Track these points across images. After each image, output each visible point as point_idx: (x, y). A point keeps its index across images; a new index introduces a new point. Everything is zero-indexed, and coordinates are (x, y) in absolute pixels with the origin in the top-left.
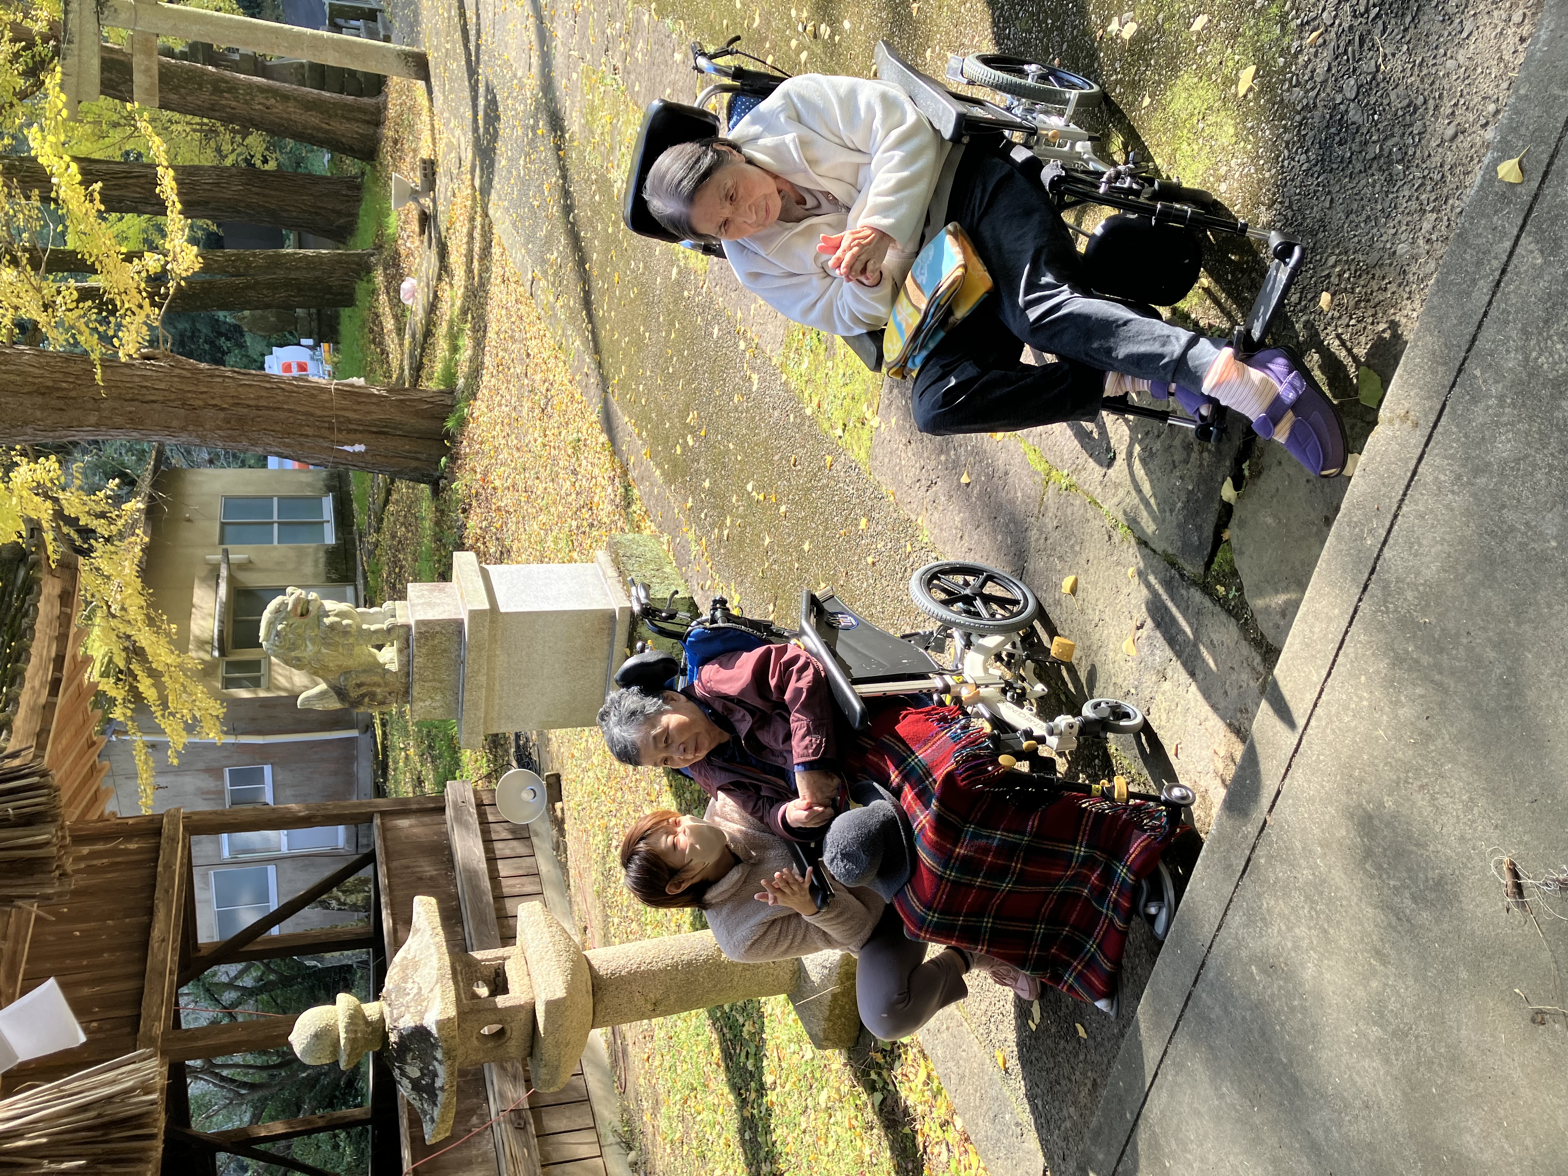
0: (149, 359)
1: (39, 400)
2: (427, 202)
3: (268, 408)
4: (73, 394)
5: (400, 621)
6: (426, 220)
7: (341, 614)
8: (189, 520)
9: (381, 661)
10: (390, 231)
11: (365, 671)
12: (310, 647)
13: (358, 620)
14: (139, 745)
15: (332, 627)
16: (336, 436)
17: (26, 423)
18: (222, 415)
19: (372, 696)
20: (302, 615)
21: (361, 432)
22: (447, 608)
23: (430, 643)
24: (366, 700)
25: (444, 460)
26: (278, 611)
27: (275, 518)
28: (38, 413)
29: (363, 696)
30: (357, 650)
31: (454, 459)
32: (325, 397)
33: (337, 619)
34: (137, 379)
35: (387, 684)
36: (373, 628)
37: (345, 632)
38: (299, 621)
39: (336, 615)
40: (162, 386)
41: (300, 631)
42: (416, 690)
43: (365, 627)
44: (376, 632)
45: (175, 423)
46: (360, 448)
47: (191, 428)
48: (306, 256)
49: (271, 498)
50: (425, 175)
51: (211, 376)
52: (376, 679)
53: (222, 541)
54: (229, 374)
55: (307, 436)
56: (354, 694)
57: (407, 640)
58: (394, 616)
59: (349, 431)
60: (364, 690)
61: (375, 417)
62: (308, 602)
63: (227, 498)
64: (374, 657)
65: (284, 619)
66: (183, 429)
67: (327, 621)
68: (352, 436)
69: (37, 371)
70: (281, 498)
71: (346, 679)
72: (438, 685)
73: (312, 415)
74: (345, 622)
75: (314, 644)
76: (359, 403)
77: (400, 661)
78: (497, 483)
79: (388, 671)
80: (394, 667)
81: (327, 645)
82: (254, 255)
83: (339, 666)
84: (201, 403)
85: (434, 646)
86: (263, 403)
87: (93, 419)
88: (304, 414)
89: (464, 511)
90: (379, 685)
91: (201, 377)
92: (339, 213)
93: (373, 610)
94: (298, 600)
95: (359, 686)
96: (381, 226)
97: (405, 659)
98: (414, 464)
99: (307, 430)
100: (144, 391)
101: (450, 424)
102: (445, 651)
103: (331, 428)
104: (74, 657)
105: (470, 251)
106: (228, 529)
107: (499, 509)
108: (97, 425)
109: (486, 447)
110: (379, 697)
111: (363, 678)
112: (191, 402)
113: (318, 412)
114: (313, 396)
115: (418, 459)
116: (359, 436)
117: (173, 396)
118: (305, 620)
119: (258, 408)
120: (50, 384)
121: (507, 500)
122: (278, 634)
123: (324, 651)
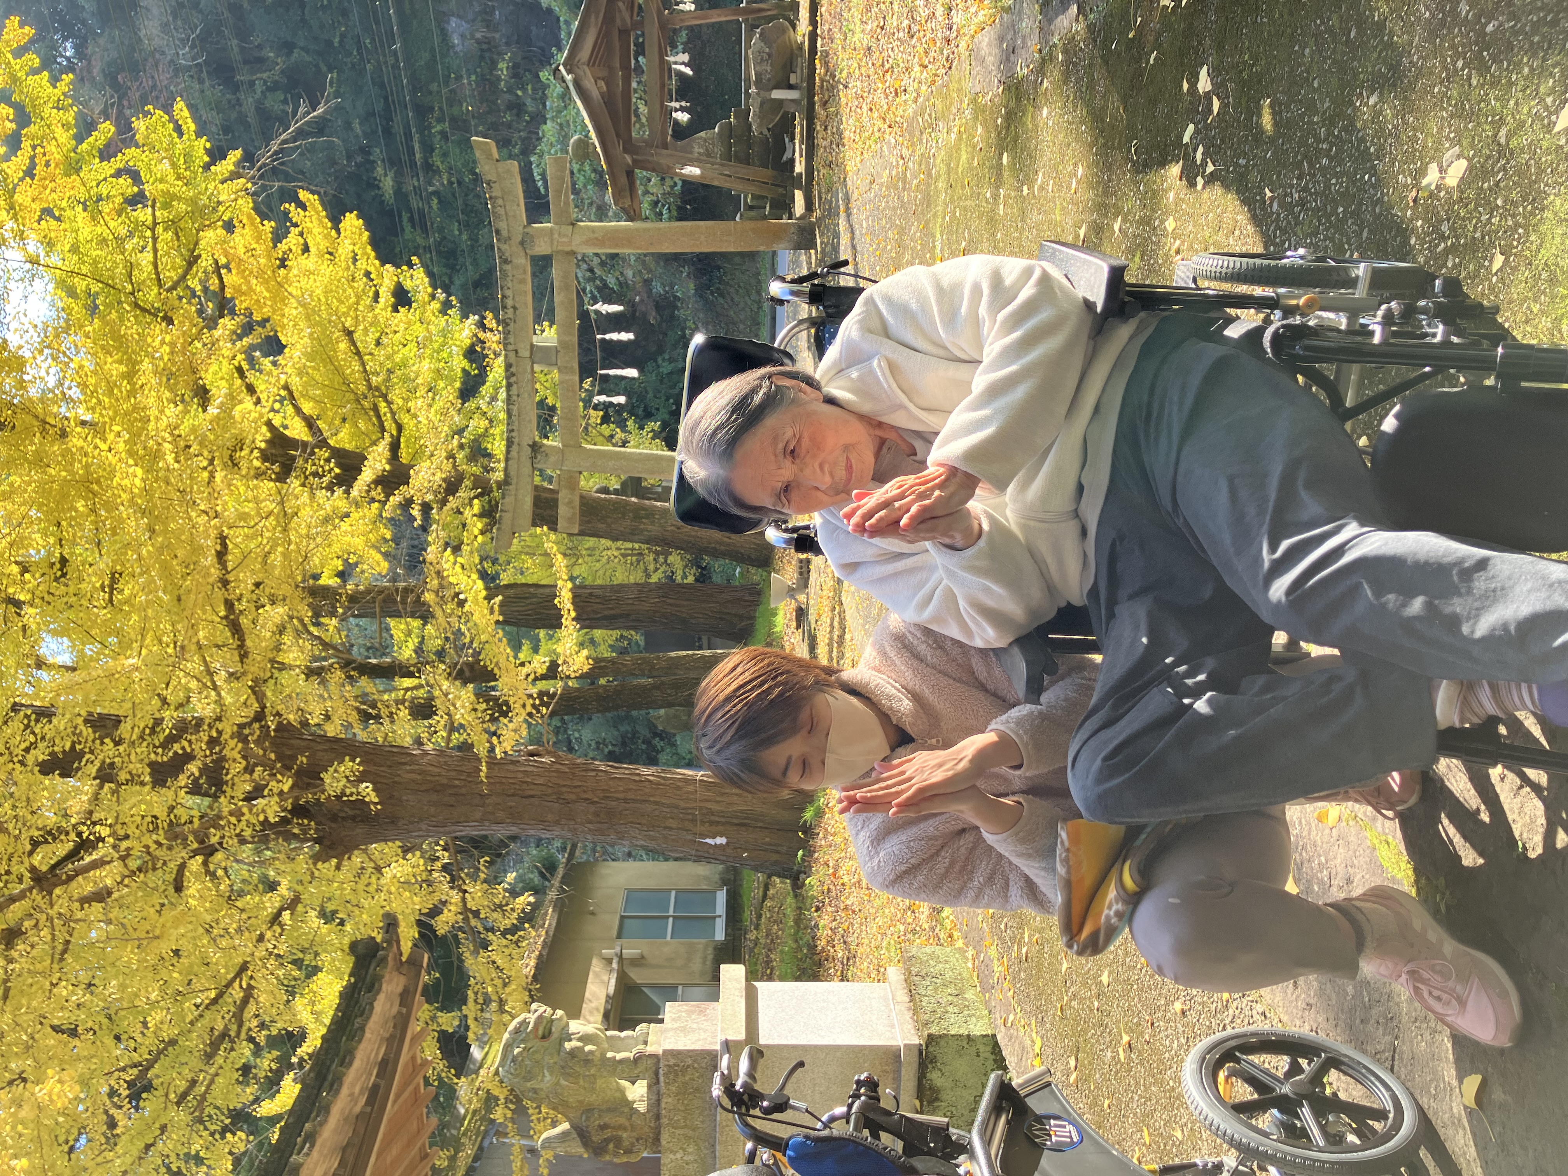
0: (533, 755)
1: (434, 797)
2: (802, 598)
3: (635, 801)
4: (463, 791)
5: (650, 1049)
6: (801, 614)
7: (586, 1039)
8: (593, 913)
9: (630, 1097)
10: (777, 629)
11: (609, 1110)
12: (548, 1077)
13: (606, 1045)
14: (516, 1150)
15: (573, 1053)
16: (699, 828)
17: (421, 820)
18: (592, 809)
19: (618, 1141)
20: (544, 1037)
21: (723, 824)
22: (703, 1035)
23: (680, 1079)
24: (611, 1146)
25: (800, 853)
26: (517, 1031)
27: (671, 913)
28: (433, 809)
29: (607, 1141)
30: (600, 1083)
31: (810, 852)
32: (690, 788)
33: (580, 1044)
34: (520, 775)
35: (633, 1128)
36: (619, 1056)
37: (587, 1060)
38: (538, 1044)
39: (579, 1039)
40: (541, 781)
41: (537, 1056)
42: (665, 1138)
43: (610, 1055)
44: (622, 1061)
45: (549, 817)
46: (721, 840)
47: (563, 822)
48: (703, 657)
49: (669, 891)
50: (801, 574)
51: (586, 770)
52: (622, 1120)
53: (619, 936)
54: (603, 768)
55: (671, 829)
56: (597, 1138)
57: (657, 1074)
58: (646, 1043)
59: (712, 823)
60: (608, 1133)
61: (736, 808)
62: (552, 1021)
63: (630, 891)
64: (622, 1091)
65: (523, 1041)
66: (557, 823)
67: (568, 1046)
68: (714, 828)
69: (436, 770)
70: (678, 892)
71: (588, 1119)
72: (691, 1133)
73: (677, 807)
74: (588, 1048)
75: (551, 1074)
76: (722, 794)
77: (649, 1099)
78: (846, 879)
79: (636, 1110)
80: (642, 1107)
81: (566, 1075)
82: (658, 658)
83: (581, 1102)
84: (573, 797)
85: (685, 1084)
86: (630, 795)
87: (478, 815)
88: (668, 806)
89: (818, 909)
90: (625, 1129)
91: (576, 771)
92: (741, 617)
93: (623, 1034)
94: (540, 1017)
95: (603, 1127)
96: (771, 625)
97: (654, 1098)
98: (775, 857)
99: (672, 823)
100: (525, 786)
101: (808, 815)
102: (697, 1090)
103: (694, 821)
104: (413, 1058)
105: (831, 639)
106: (627, 921)
107: (846, 908)
108: (481, 821)
109: (838, 840)
110: (626, 1143)
111: (607, 1119)
112: (566, 796)
113: (682, 804)
114: (678, 788)
115: (777, 852)
116: (721, 828)
117: (550, 791)
118: (546, 1044)
119: (626, 801)
120: (445, 781)
121: (852, 900)
122: (514, 1060)
123: (563, 1082)
